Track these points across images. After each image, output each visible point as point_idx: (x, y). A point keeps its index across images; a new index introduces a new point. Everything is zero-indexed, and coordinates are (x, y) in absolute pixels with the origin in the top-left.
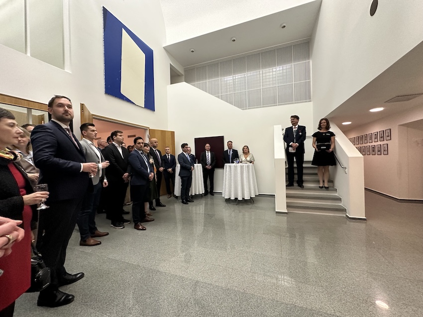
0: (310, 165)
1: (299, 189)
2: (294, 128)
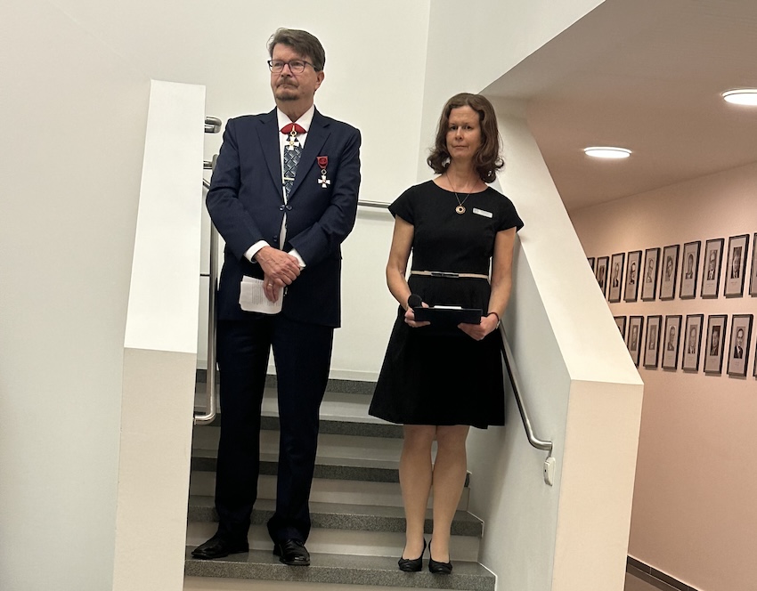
2: (287, 131)
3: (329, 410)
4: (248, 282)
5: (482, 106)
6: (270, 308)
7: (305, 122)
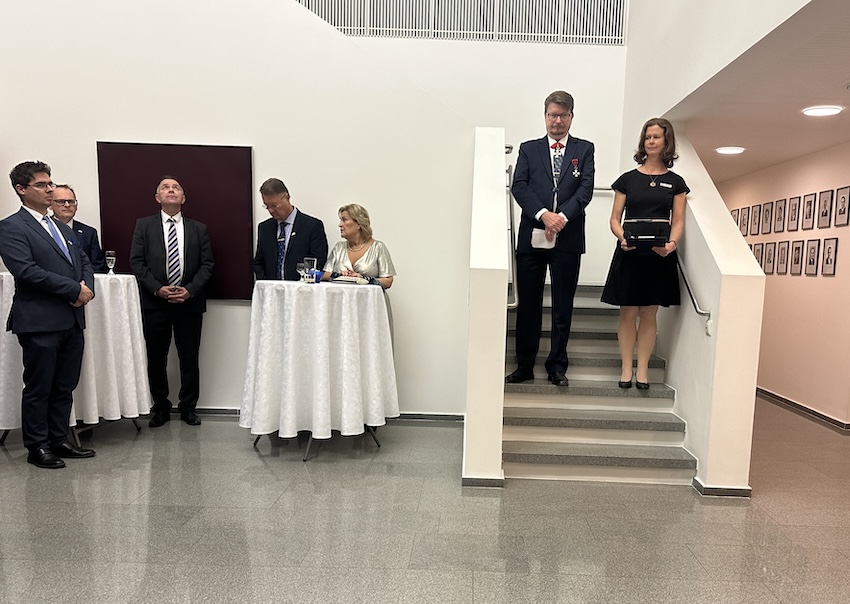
0: (596, 303)
1: (550, 393)
2: (554, 147)
3: (579, 302)
4: (536, 232)
5: (665, 125)
6: (548, 245)
7: (564, 142)
